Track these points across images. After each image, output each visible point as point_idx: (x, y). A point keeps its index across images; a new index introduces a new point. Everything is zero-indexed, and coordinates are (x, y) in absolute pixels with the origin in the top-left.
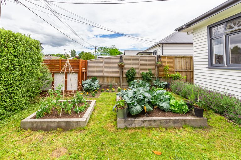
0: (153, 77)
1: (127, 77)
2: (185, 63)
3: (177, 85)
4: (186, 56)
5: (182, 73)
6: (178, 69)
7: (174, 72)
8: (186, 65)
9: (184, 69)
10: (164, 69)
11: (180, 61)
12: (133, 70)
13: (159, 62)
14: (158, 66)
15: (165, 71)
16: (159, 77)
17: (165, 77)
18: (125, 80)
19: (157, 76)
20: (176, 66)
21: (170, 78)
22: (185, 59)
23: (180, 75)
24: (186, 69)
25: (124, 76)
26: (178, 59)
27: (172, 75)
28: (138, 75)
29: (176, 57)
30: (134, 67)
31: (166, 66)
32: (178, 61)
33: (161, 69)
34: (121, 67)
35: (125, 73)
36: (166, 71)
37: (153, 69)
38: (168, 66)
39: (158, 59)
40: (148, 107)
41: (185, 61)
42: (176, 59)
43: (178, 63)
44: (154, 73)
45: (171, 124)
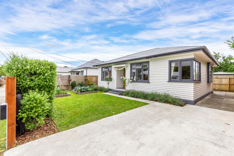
0: (84, 85)
1: (72, 85)
4: (96, 76)
5: (95, 83)
10: (88, 81)
12: (75, 82)
14: (86, 80)
15: (88, 82)
16: (86, 85)
17: (88, 85)
18: (71, 87)
20: (92, 80)
21: (90, 85)
24: (96, 81)
25: (70, 85)
27: (91, 83)
28: (77, 84)
30: (75, 81)
32: (93, 78)
34: (69, 81)
35: (71, 83)
37: (83, 81)
38: (90, 80)
39: (85, 77)
40: (85, 90)
41: (96, 78)
44: (84, 83)
45: (90, 93)
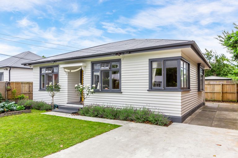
0: (3, 99)
2: (29, 87)
3: (22, 102)
4: (29, 82)
5: (26, 95)
6: (23, 92)
7: (20, 94)
8: (30, 89)
9: (28, 92)
11: (25, 85)
13: (8, 87)
14: (8, 90)
16: (8, 99)
17: (13, 99)
19: (6, 98)
20: (22, 90)
21: (17, 99)
22: (29, 84)
23: (24, 96)
24: (30, 92)
26: (23, 84)
27: (19, 96)
29: (22, 83)
31: (14, 89)
32: (23, 86)
33: (10, 92)
36: (14, 94)
37: (2, 92)
38: (16, 90)
39: (7, 85)
40: (6, 109)
41: (29, 85)
42: (22, 85)
43: (23, 87)
44: (3, 96)
45: (17, 113)
